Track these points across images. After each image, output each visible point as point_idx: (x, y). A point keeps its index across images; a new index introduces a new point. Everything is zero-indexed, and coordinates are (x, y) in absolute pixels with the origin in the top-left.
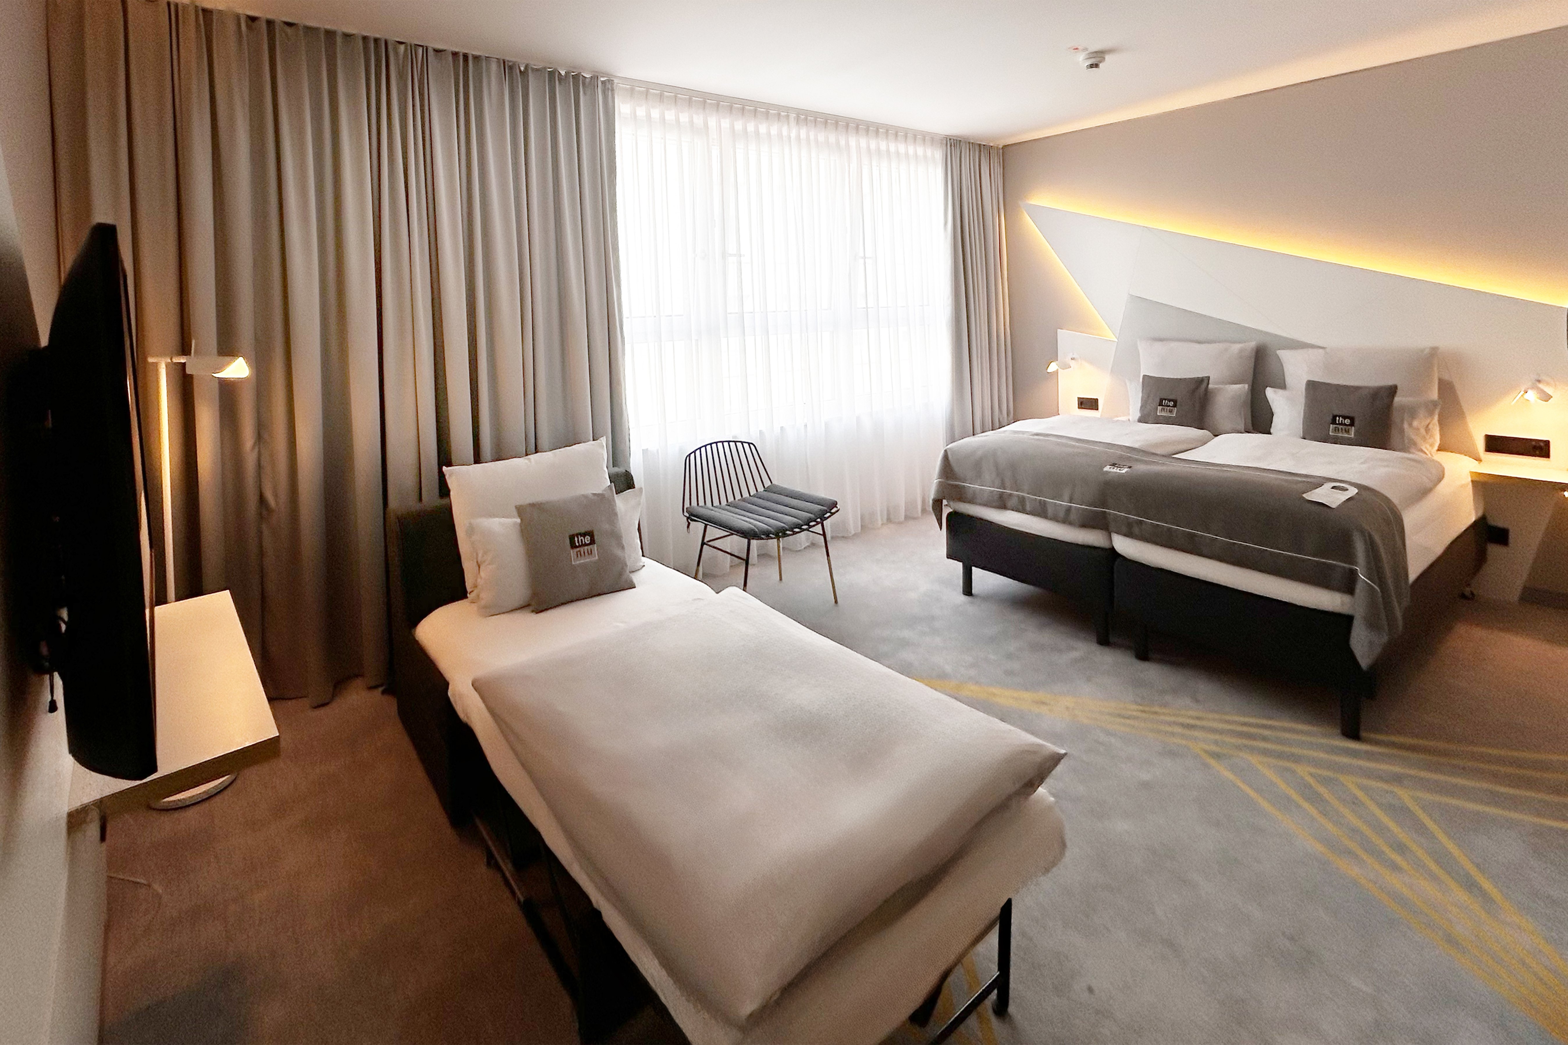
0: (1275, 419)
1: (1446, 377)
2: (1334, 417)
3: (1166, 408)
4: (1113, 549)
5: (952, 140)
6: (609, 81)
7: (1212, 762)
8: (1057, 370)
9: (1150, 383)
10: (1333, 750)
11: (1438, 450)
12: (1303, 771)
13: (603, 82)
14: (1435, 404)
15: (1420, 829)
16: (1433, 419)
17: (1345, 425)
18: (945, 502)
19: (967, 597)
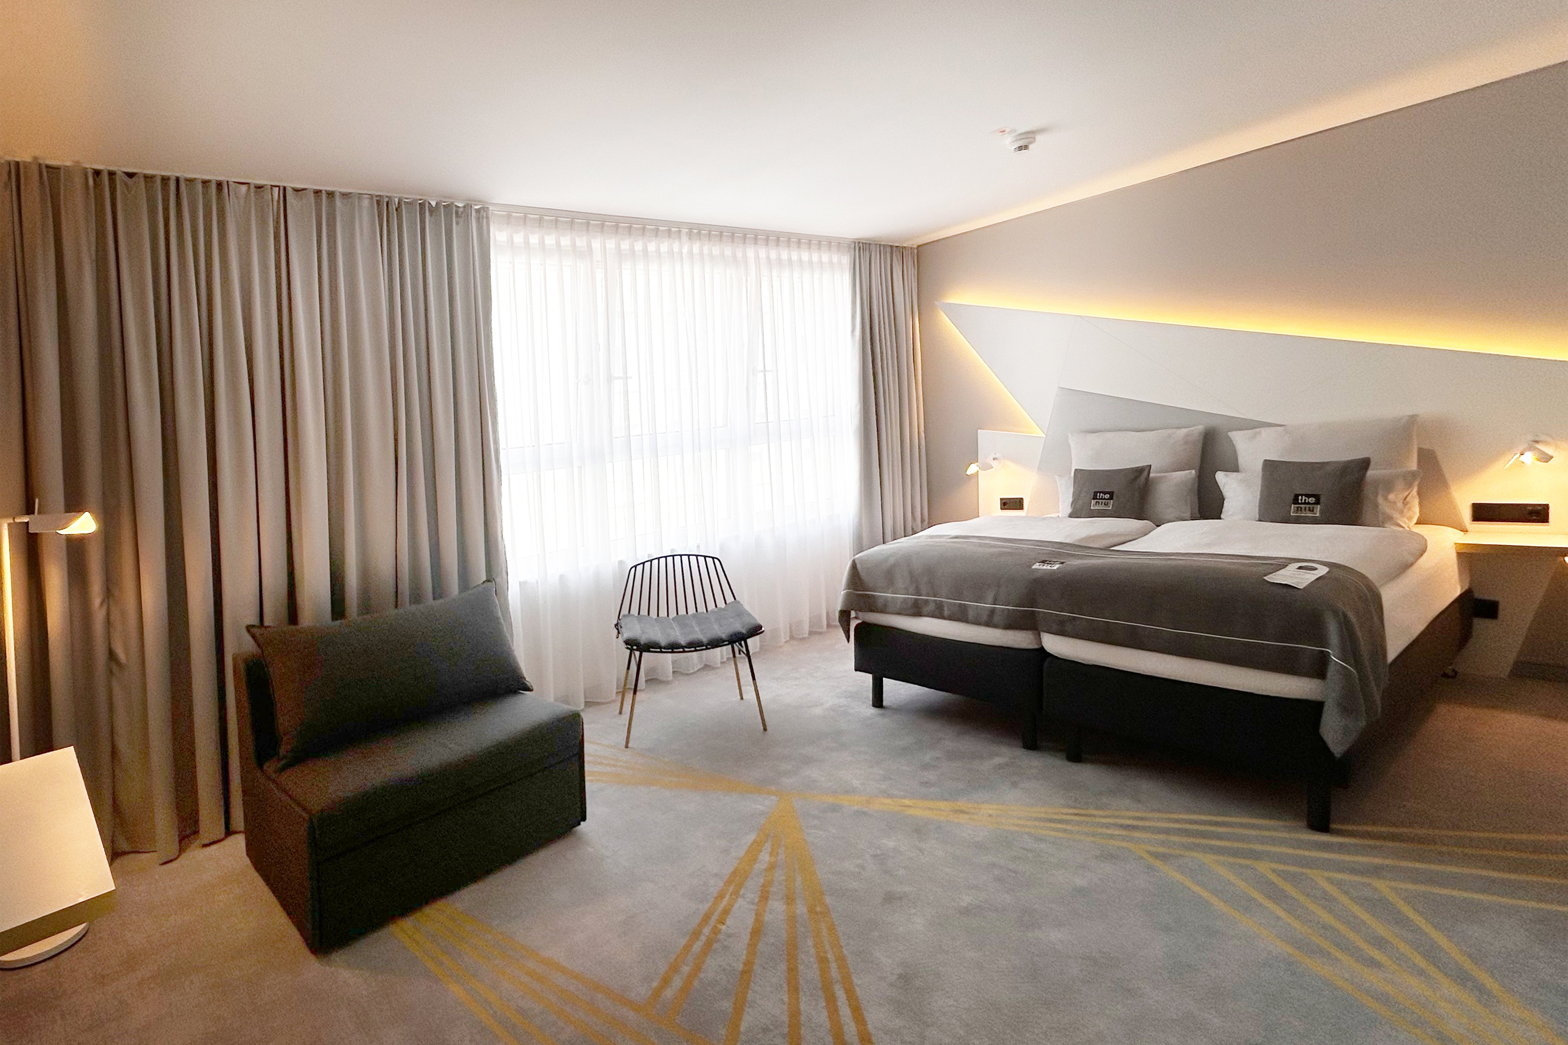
0: (1226, 504)
1: (1426, 446)
2: (1297, 496)
3: (1100, 501)
4: (1042, 650)
5: (861, 245)
6: (483, 208)
7: (1158, 863)
8: (978, 471)
9: (1082, 477)
10: (1301, 844)
11: (1416, 524)
12: (1263, 867)
13: (478, 211)
14: (1414, 475)
15: (1402, 921)
16: (1412, 490)
17: (1309, 503)
18: (853, 614)
19: (877, 709)
